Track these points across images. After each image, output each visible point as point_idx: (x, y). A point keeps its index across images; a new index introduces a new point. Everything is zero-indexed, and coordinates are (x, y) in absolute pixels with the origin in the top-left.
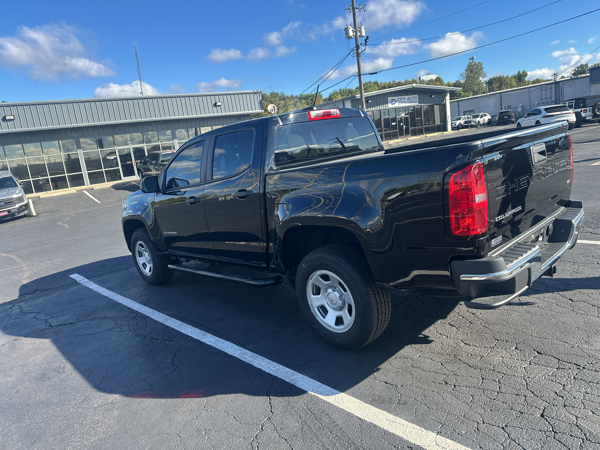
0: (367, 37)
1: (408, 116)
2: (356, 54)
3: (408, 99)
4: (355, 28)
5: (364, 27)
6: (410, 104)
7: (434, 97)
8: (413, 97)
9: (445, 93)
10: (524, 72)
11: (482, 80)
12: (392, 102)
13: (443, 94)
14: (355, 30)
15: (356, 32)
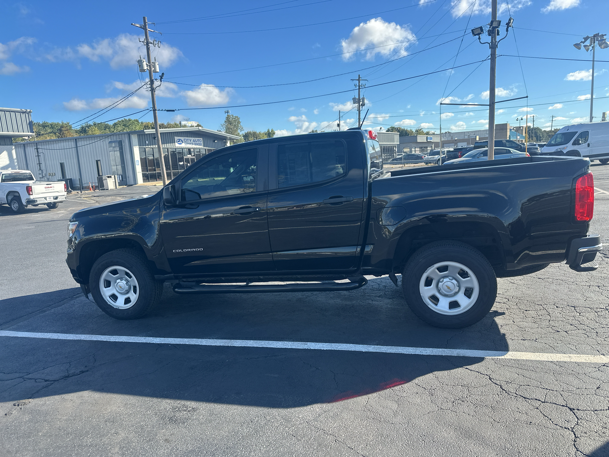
0: (163, 74)
1: (194, 157)
2: (150, 89)
3: (194, 141)
4: (149, 62)
5: (158, 63)
6: (195, 146)
7: (217, 142)
8: (198, 140)
9: (226, 140)
10: (272, 131)
11: (240, 132)
12: (179, 142)
13: (224, 140)
14: (149, 64)
15: (150, 66)
